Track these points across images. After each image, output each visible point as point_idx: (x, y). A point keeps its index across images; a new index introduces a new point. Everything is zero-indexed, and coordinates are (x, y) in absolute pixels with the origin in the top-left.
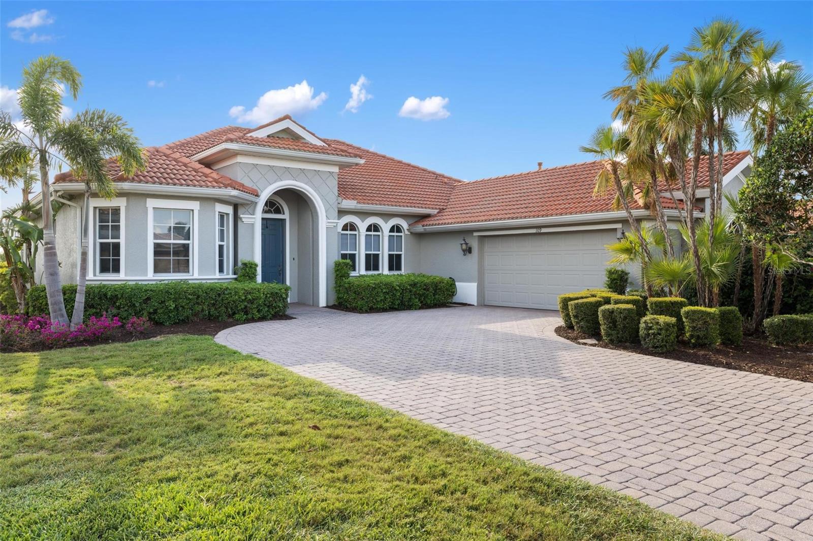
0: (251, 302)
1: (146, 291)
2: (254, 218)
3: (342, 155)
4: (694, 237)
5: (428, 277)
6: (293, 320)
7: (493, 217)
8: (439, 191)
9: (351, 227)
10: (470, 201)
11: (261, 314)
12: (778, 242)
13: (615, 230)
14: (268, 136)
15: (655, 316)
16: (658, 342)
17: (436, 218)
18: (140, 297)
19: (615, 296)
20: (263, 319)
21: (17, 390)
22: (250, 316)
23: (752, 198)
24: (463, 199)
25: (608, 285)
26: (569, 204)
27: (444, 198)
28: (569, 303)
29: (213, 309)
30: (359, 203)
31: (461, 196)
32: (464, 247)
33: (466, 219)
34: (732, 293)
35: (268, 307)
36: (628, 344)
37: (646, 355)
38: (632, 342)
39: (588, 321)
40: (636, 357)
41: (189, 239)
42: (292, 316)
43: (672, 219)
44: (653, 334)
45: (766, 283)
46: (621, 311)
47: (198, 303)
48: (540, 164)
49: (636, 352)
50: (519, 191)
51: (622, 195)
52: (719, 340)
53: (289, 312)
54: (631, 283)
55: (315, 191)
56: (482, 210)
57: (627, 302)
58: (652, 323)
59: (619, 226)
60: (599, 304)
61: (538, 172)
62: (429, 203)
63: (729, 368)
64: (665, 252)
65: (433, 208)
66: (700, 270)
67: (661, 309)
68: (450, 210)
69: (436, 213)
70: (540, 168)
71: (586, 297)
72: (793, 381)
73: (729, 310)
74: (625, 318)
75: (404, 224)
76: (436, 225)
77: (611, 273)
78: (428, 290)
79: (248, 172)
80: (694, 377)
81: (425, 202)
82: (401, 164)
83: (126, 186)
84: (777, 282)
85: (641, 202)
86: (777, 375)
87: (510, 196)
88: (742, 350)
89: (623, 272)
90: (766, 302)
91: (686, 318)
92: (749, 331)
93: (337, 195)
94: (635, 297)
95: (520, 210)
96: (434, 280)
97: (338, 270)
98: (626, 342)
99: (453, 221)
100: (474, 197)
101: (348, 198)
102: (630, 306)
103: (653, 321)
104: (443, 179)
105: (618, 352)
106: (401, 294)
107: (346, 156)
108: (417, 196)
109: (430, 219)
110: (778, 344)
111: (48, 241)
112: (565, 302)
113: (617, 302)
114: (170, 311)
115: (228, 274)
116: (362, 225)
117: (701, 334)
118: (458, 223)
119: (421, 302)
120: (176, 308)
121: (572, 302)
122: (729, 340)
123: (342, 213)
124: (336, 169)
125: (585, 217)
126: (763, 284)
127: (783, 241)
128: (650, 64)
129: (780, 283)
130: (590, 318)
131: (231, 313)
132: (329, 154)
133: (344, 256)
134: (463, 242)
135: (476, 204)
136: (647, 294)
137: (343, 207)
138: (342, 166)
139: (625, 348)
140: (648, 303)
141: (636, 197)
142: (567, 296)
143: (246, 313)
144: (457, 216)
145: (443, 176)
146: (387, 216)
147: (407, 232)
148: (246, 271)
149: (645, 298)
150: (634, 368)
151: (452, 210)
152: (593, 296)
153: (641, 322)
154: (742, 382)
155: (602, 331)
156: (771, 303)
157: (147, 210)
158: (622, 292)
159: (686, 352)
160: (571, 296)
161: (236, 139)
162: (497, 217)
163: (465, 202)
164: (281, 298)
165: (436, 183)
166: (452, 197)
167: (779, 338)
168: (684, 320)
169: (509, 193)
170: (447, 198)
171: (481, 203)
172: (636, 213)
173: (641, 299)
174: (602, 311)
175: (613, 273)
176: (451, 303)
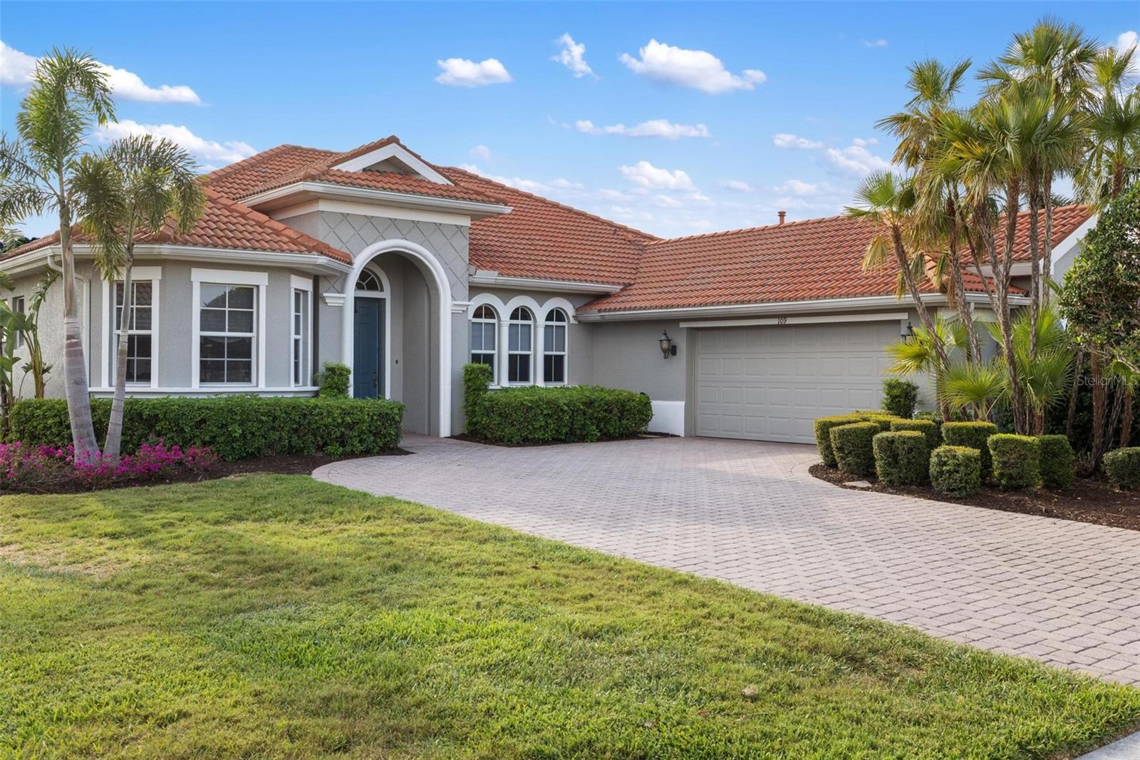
0: (350, 427)
1: (199, 409)
2: (344, 298)
3: (477, 201)
4: (1008, 336)
5: (611, 392)
6: (410, 455)
7: (711, 299)
8: (622, 255)
9: (487, 311)
10: (673, 272)
11: (365, 446)
12: (1112, 346)
13: (898, 322)
14: (364, 170)
15: (952, 447)
16: (955, 482)
17: (620, 299)
18: (191, 419)
19: (896, 420)
20: (367, 453)
21: (114, 535)
22: (348, 449)
23: (1079, 287)
24: (660, 269)
25: (887, 405)
26: (830, 281)
27: (630, 266)
28: (831, 429)
29: (295, 438)
30: (501, 274)
31: (656, 264)
32: (665, 345)
33: (668, 302)
34: (1065, 417)
35: (374, 435)
36: (913, 487)
37: (938, 500)
38: (920, 485)
39: (858, 456)
40: (924, 503)
41: (251, 331)
42: (406, 450)
43: (981, 307)
44: (948, 471)
45: (1111, 403)
46: (904, 441)
47: (273, 428)
48: (782, 215)
49: (925, 497)
50: (751, 259)
51: (907, 273)
52: (1041, 482)
53: (402, 443)
54: (922, 403)
55: (435, 256)
56: (693, 288)
57: (914, 428)
58: (946, 456)
59: (904, 316)
60: (873, 431)
61: (778, 227)
62: (607, 274)
63: (1048, 516)
64: (969, 357)
65: (613, 283)
66: (1016, 383)
67: (961, 437)
68: (641, 286)
69: (618, 290)
70: (782, 221)
71: (855, 422)
72: (1129, 531)
73: (1054, 439)
74: (910, 450)
75: (569, 308)
76: (620, 309)
77: (891, 386)
78: (611, 412)
79: (335, 227)
80: (999, 526)
81: (602, 274)
82: (558, 210)
83: (166, 249)
84: (1126, 401)
85: (935, 282)
86: (1110, 525)
87: (737, 266)
88: (1071, 495)
89: (909, 385)
90: (1111, 429)
91: (994, 450)
92: (1086, 470)
93: (468, 262)
94: (925, 422)
95: (754, 289)
96: (620, 397)
97: (469, 380)
98: (911, 485)
99: (648, 304)
100: (679, 267)
101: (485, 267)
102: (917, 433)
103: (948, 454)
104: (625, 234)
105: (900, 497)
106: (570, 417)
107: (484, 201)
108: (589, 262)
109: (609, 300)
110: (1122, 488)
111: (71, 334)
112: (825, 429)
113: (898, 428)
114: (235, 440)
115: (305, 384)
116: (505, 310)
117: (1014, 472)
118: (656, 307)
119: (600, 431)
120: (243, 436)
121: (835, 429)
122: (1055, 481)
123: (475, 289)
124: (466, 222)
125: (854, 303)
126: (1106, 403)
127: (1118, 344)
128: (947, 86)
129: (1129, 404)
130: (861, 451)
131: (321, 443)
132: (457, 198)
133: (476, 358)
134: (664, 338)
135: (682, 277)
136: (943, 417)
137: (476, 280)
138: (475, 216)
139: (910, 493)
140: (942, 429)
141: (930, 274)
142: (827, 419)
143: (343, 444)
144: (653, 296)
145: (625, 229)
146: (542, 295)
147: (572, 321)
148: (332, 380)
149: (939, 423)
150: (921, 515)
151: (645, 285)
152: (865, 420)
153: (932, 455)
154: (1061, 532)
155: (878, 468)
156: (1117, 432)
157: (192, 285)
158: (908, 415)
159: (993, 497)
160: (834, 420)
161: (319, 175)
162: (718, 299)
163: (664, 273)
164: (393, 423)
165: (614, 241)
166: (642, 265)
167: (1123, 480)
168: (992, 452)
169: (734, 260)
170: (634, 266)
171: (691, 276)
172: (926, 298)
173: (933, 424)
174: (879, 439)
175: (894, 387)
176: (645, 433)
